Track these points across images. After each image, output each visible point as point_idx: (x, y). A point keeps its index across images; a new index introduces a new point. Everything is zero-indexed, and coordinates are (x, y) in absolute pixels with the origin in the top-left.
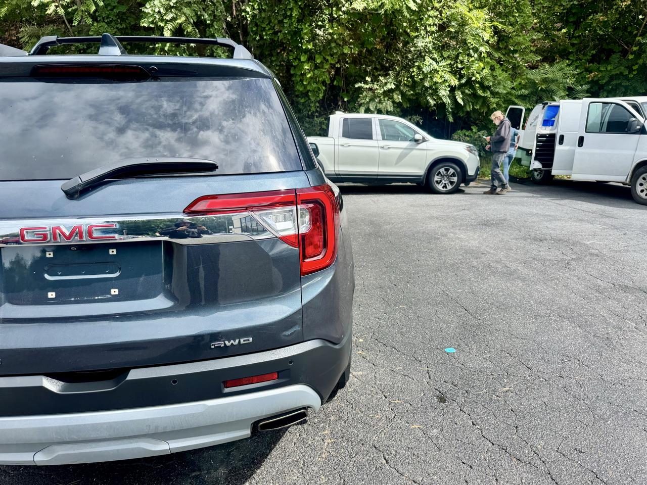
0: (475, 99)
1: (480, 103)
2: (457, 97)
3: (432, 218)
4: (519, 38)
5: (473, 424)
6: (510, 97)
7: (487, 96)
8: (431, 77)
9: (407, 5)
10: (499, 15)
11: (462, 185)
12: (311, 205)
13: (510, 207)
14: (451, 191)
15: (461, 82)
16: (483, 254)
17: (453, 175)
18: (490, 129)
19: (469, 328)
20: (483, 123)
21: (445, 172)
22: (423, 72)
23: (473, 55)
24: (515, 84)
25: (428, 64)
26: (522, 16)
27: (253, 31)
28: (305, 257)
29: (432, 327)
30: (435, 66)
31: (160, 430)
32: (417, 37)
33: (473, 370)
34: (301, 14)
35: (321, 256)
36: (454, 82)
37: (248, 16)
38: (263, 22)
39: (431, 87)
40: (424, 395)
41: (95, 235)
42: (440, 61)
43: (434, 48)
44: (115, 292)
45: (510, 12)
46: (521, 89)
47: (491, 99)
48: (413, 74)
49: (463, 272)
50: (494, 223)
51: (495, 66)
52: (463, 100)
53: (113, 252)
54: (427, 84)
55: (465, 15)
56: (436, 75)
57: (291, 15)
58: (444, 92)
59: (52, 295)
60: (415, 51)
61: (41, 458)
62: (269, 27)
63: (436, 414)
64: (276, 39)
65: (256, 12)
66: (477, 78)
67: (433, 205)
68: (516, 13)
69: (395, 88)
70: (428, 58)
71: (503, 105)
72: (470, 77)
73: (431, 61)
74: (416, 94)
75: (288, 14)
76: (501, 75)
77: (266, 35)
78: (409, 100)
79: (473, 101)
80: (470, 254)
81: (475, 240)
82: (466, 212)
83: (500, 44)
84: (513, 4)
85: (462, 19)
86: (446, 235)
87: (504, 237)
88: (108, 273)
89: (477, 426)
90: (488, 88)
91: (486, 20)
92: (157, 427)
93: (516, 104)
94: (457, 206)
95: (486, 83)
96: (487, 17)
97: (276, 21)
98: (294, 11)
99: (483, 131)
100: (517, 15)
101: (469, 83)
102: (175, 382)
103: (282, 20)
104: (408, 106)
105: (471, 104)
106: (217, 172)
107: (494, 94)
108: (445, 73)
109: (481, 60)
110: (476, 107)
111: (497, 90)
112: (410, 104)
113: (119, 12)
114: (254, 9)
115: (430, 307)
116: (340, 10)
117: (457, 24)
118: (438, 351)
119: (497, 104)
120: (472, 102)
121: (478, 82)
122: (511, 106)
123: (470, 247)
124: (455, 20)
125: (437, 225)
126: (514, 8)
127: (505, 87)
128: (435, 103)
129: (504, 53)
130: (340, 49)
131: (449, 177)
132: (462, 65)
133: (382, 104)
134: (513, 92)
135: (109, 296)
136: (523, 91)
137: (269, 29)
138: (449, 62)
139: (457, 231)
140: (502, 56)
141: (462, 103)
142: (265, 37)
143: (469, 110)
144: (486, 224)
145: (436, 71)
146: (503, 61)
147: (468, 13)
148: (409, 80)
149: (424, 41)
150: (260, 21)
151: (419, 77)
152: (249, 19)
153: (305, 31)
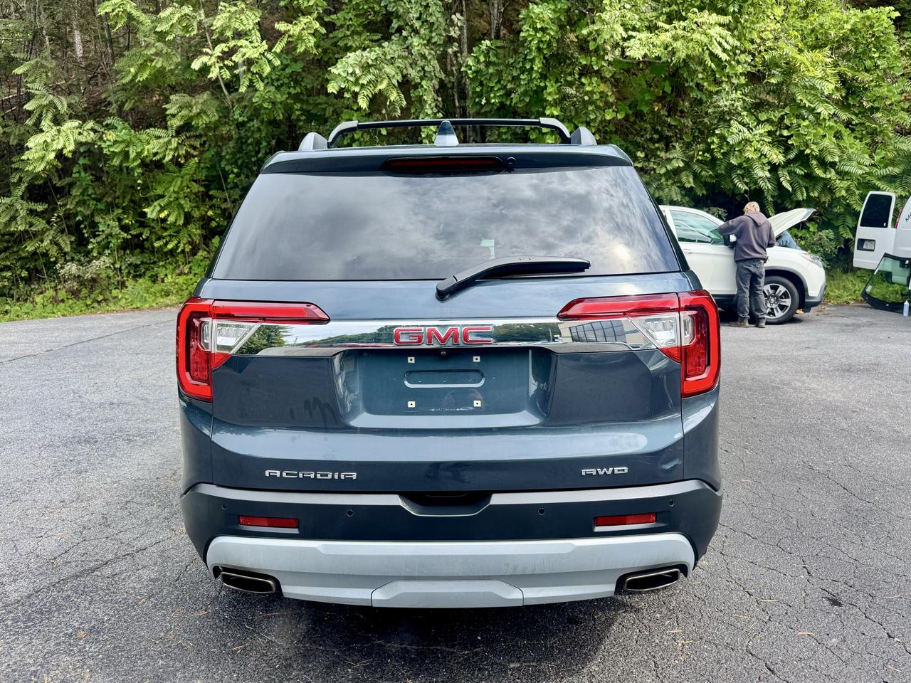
0: (810, 181)
1: (819, 187)
2: (782, 179)
3: (759, 358)
4: (881, 90)
5: (889, 636)
6: (869, 178)
7: (830, 178)
8: (739, 151)
9: (710, 51)
10: (846, 56)
11: (800, 312)
12: (695, 312)
13: (882, 346)
14: (781, 319)
15: (788, 157)
16: (854, 412)
17: (785, 295)
18: (838, 227)
19: (856, 513)
20: (824, 218)
21: (771, 292)
22: (728, 143)
23: (806, 117)
24: (877, 158)
25: (735, 133)
26: (885, 57)
27: (474, 92)
28: (687, 376)
29: (797, 509)
30: (747, 135)
31: (519, 572)
32: (717, 93)
33: (873, 568)
34: (546, 66)
35: (704, 376)
36: (777, 157)
37: (469, 72)
38: (490, 80)
39: (740, 166)
40: (807, 595)
41: (470, 338)
42: (755, 127)
43: (745, 108)
44: (477, 404)
45: (864, 53)
46: (886, 167)
47: (838, 182)
48: (712, 147)
49: (828, 436)
50: (862, 368)
51: (843, 132)
52: (791, 184)
53: (477, 359)
54: (734, 161)
55: (793, 58)
56: (748, 148)
57: (532, 68)
58: (761, 173)
59: (411, 404)
60: (715, 112)
61: (380, 597)
62: (499, 86)
63: (831, 620)
64: (508, 103)
65: (482, 66)
66: (812, 150)
67: (757, 341)
68: (875, 52)
69: (683, 167)
70: (736, 122)
71: (857, 192)
72: (802, 149)
73: (741, 127)
74: (717, 176)
75: (528, 67)
76: (854, 146)
77: (495, 97)
78: (705, 184)
79: (808, 185)
80: (833, 411)
81: (837, 392)
82: (813, 351)
83: (850, 99)
84: (869, 40)
85: (787, 63)
86: (788, 384)
87: (881, 389)
88: (470, 383)
89: (896, 639)
90: (833, 164)
91: (826, 65)
92: (515, 568)
93: (878, 189)
94: (796, 342)
95: (829, 159)
96: (829, 60)
97: (510, 78)
98: (537, 62)
99: (827, 231)
100: (876, 55)
101: (803, 159)
102: (542, 511)
103: (518, 76)
104: (705, 192)
105: (804, 189)
106: (587, 272)
107: (842, 175)
108: (762, 145)
109: (820, 125)
110: (812, 194)
111: (847, 169)
112: (706, 190)
113: (292, 72)
114: (478, 62)
115: (788, 482)
116: (603, 59)
117: (780, 72)
118: (814, 540)
119: (848, 190)
120: (805, 187)
121: (816, 157)
122: (871, 193)
123: (830, 402)
124: (777, 66)
125: (770, 368)
126: (872, 45)
127: (859, 163)
128: (747, 188)
129: (857, 112)
130: (600, 114)
131: (777, 298)
132: (789, 132)
133: (663, 190)
134: (875, 170)
135: (471, 408)
136: (891, 168)
137: (499, 90)
138: (769, 127)
139: (805, 378)
140: (854, 117)
141: (790, 189)
142: (493, 101)
143: (801, 199)
144: (849, 370)
145: (747, 141)
146: (856, 125)
147: (798, 57)
148: (706, 154)
149: (729, 99)
150: (486, 78)
151: (722, 151)
152: (471, 76)
153: (549, 90)
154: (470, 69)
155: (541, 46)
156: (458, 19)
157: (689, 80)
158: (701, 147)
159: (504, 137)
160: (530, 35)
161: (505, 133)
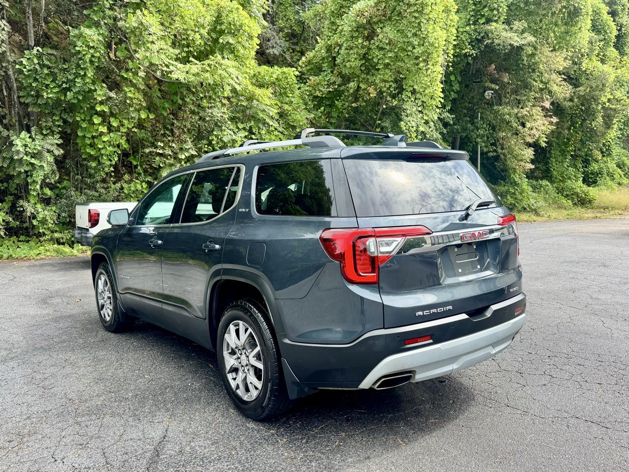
22: (223, 141)
30: (234, 136)
34: (97, 75)
38: (45, 78)
42: (238, 132)
43: (229, 119)
44: (479, 267)
48: (213, 143)
53: (475, 247)
57: (85, 75)
59: (460, 270)
65: (37, 67)
70: (225, 128)
73: (229, 131)
75: (82, 73)
102: (506, 310)
130: (138, 114)
135: (477, 269)
148: (209, 147)
149: (219, 112)
150: (41, 77)
151: (219, 146)
152: (26, 73)
153: (99, 92)
154: (25, 68)
155: (93, 59)
156: (4, 25)
157: (187, 97)
158: (205, 142)
159: (57, 123)
160: (84, 50)
161: (58, 121)
